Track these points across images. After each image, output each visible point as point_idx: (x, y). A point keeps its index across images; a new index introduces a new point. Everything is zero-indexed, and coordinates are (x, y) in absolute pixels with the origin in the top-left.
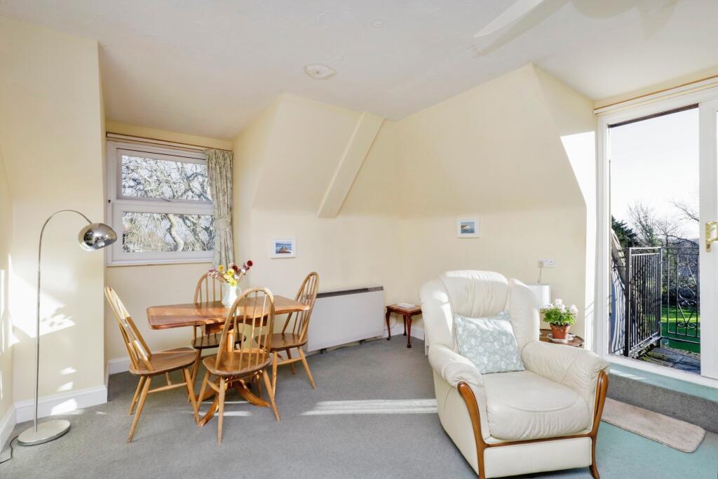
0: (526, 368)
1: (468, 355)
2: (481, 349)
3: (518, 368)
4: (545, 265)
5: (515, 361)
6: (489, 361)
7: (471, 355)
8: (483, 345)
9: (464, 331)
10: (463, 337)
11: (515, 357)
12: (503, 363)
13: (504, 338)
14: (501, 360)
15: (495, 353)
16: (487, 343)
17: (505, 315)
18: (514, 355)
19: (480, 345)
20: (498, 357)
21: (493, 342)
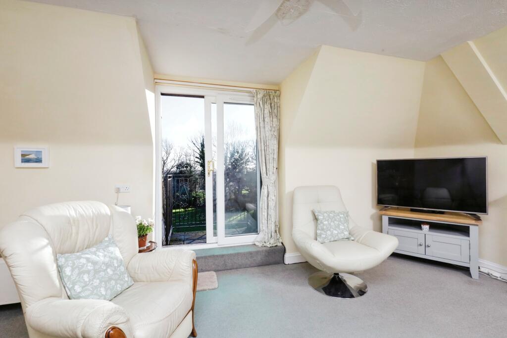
0: (135, 281)
1: (83, 294)
2: (96, 282)
3: (130, 284)
4: (122, 190)
5: (126, 279)
6: (106, 290)
7: (87, 293)
8: (97, 276)
9: (72, 270)
10: (73, 278)
11: (126, 275)
12: (119, 285)
13: (115, 261)
14: (116, 284)
15: (110, 279)
16: (101, 273)
17: (110, 239)
18: (125, 274)
19: (94, 278)
20: (113, 282)
21: (106, 269)
